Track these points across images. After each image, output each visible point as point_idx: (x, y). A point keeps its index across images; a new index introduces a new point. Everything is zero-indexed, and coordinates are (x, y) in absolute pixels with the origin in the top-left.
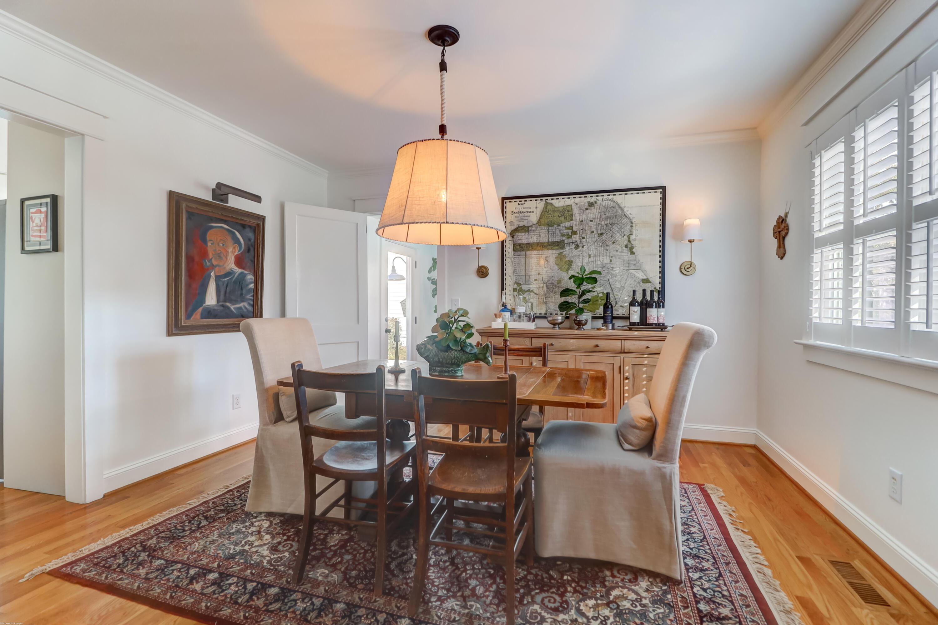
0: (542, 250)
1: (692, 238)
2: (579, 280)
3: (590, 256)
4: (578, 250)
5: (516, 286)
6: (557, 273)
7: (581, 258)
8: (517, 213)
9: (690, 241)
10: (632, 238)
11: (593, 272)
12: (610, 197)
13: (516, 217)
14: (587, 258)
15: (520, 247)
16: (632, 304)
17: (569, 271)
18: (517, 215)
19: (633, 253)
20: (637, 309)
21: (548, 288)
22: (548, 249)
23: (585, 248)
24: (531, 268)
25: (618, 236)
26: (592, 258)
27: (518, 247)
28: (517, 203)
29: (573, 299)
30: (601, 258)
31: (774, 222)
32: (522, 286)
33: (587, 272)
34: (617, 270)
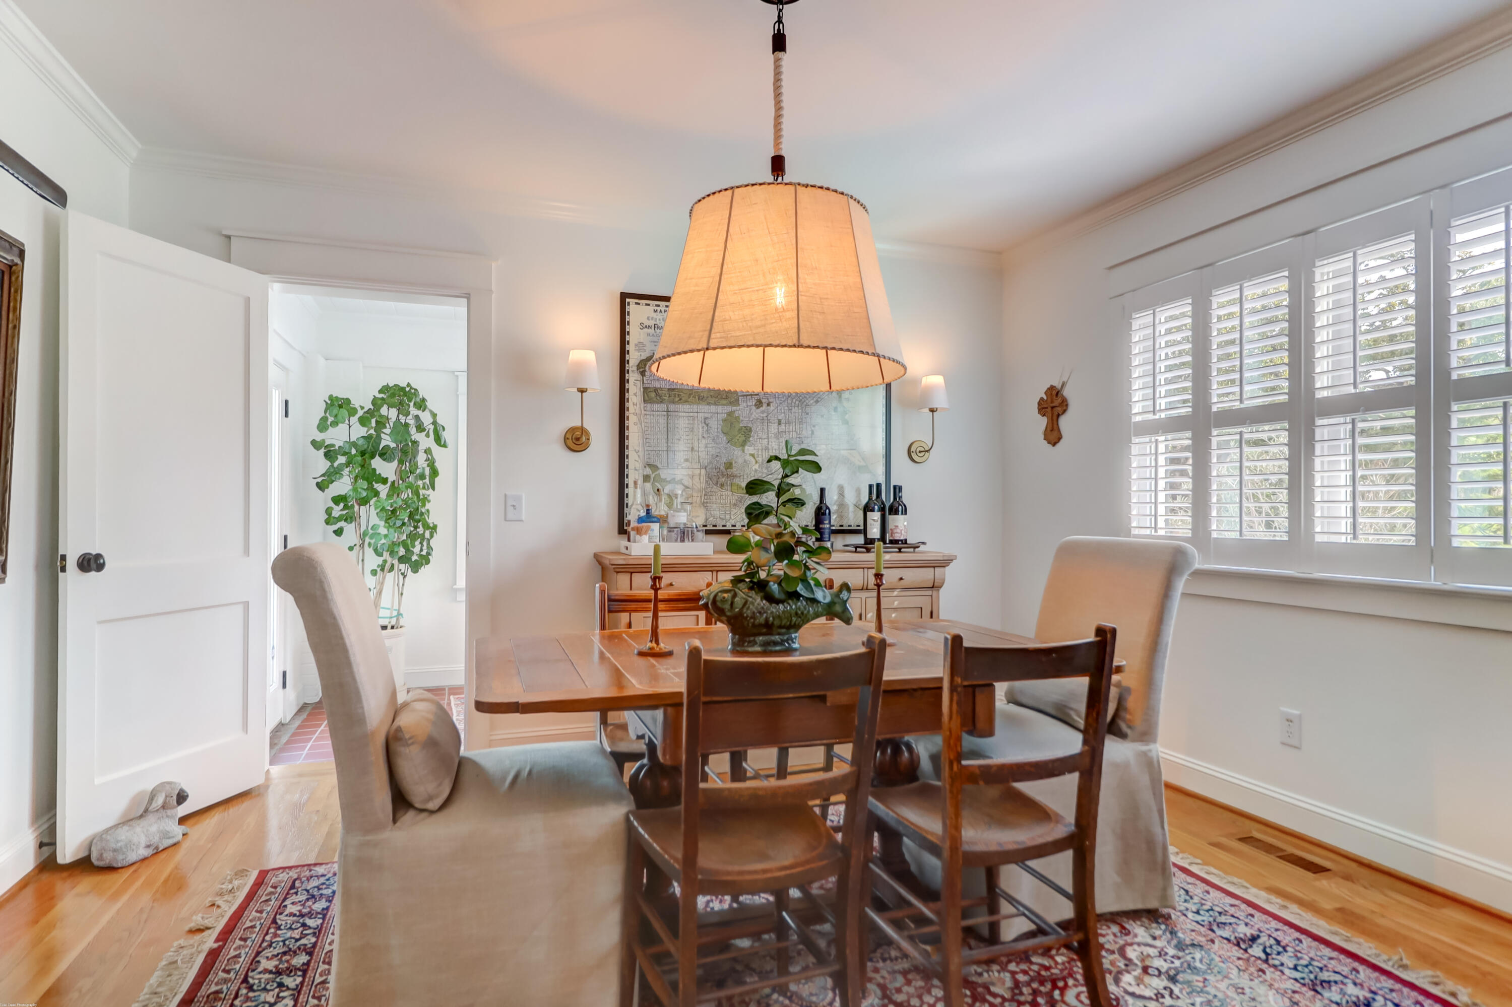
0: (698, 404)
1: (934, 406)
2: (790, 465)
3: (780, 423)
4: (761, 408)
5: (649, 471)
6: (726, 449)
7: (765, 424)
8: (650, 327)
9: (932, 411)
11: (803, 452)
13: (648, 335)
14: (776, 425)
15: (657, 395)
16: (869, 506)
17: (746, 448)
18: (651, 331)
20: (873, 515)
21: (709, 477)
22: (709, 404)
23: (772, 408)
24: (677, 437)
26: (783, 426)
27: (653, 395)
28: (651, 308)
30: (798, 426)
32: (660, 472)
33: (795, 449)
34: (834, 446)
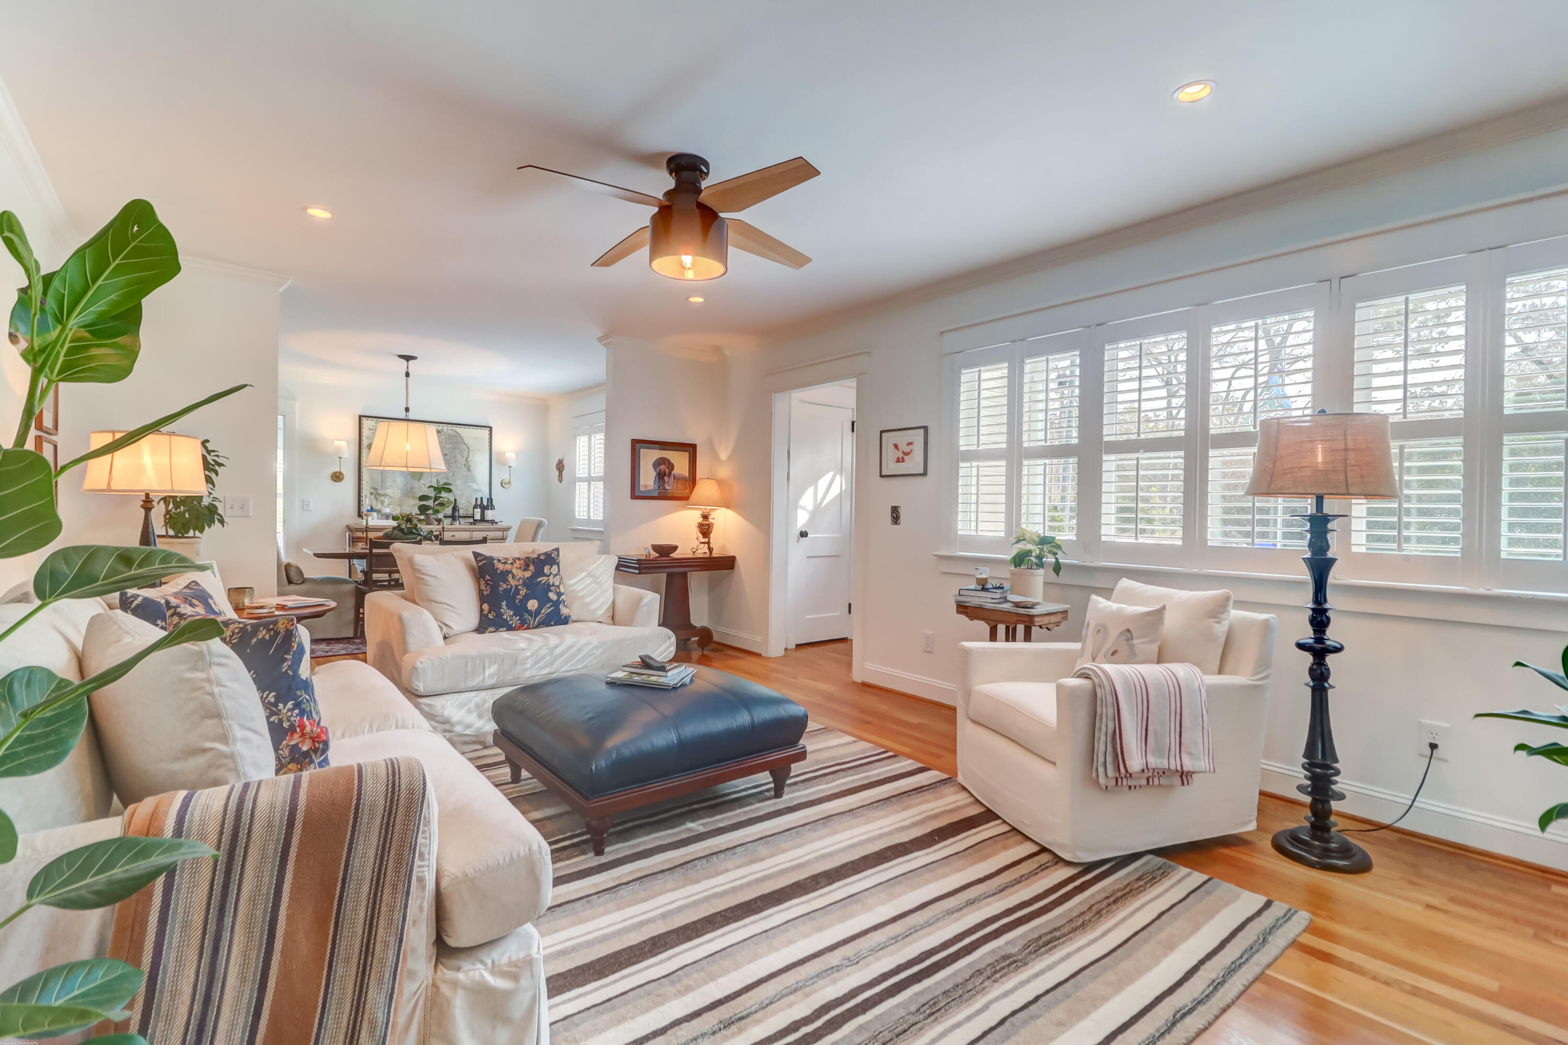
1: (510, 465)
2: (439, 489)
5: (372, 491)
6: (411, 482)
8: (373, 430)
9: (509, 467)
10: (469, 459)
11: (445, 484)
12: (453, 428)
13: (372, 433)
16: (475, 507)
17: (420, 482)
18: (374, 432)
19: (469, 470)
20: (478, 510)
25: (459, 458)
28: (374, 422)
29: (430, 503)
31: (556, 462)
32: (378, 491)
33: (442, 483)
34: (458, 482)
